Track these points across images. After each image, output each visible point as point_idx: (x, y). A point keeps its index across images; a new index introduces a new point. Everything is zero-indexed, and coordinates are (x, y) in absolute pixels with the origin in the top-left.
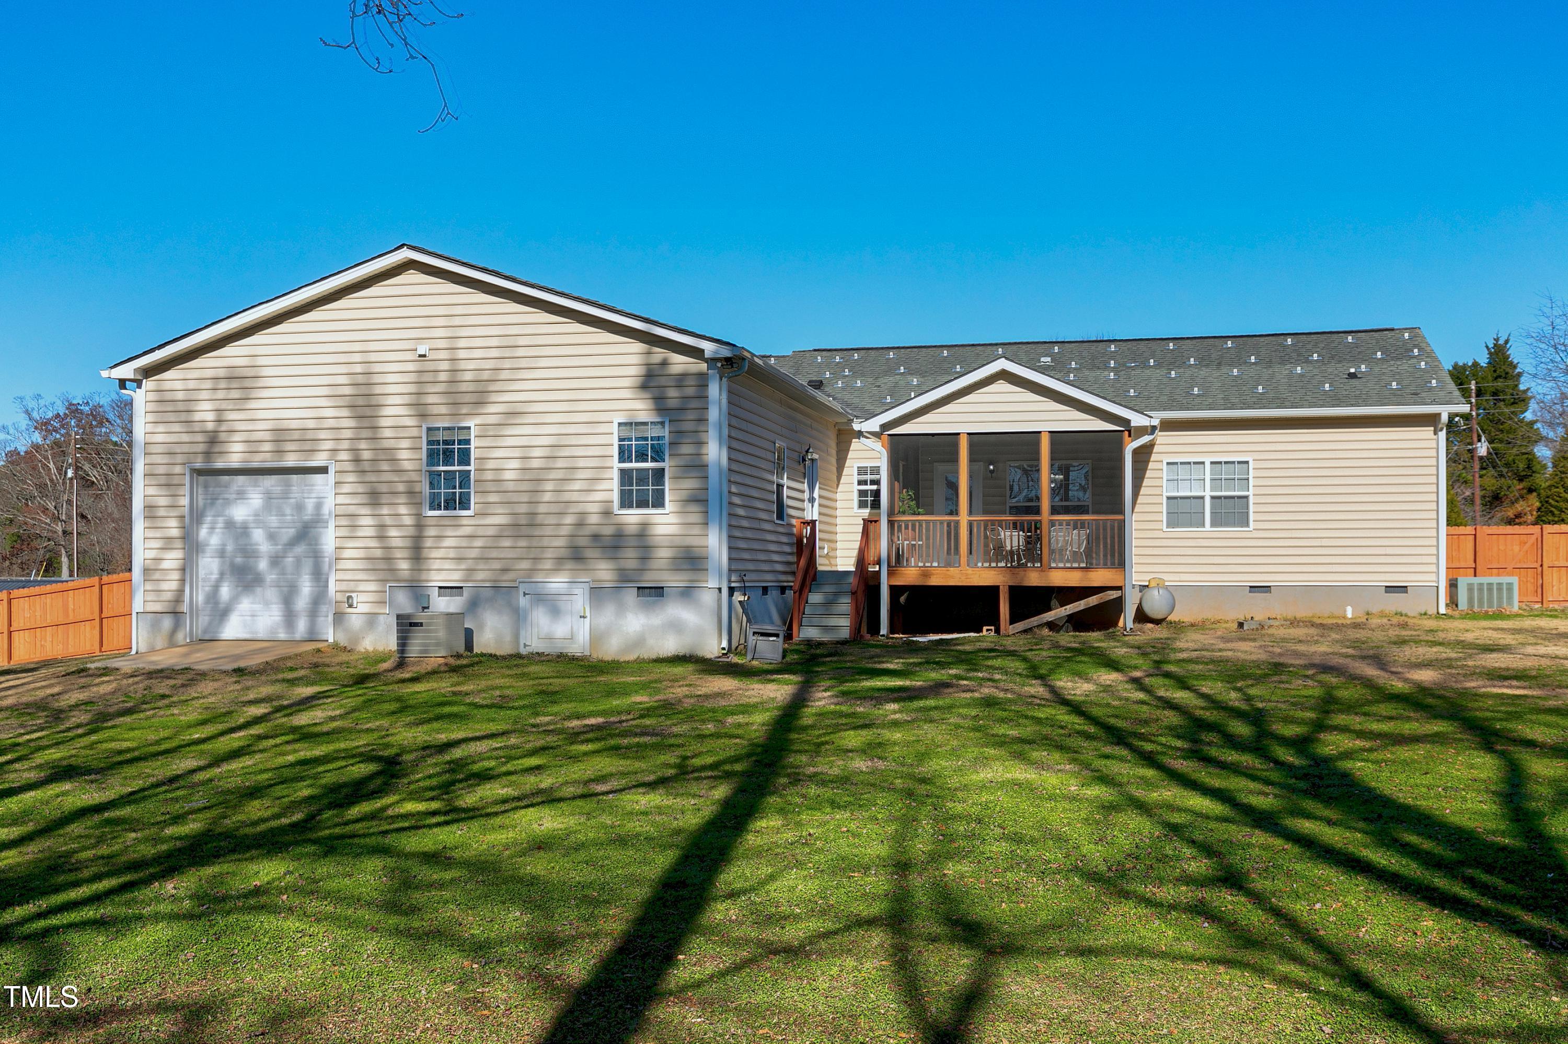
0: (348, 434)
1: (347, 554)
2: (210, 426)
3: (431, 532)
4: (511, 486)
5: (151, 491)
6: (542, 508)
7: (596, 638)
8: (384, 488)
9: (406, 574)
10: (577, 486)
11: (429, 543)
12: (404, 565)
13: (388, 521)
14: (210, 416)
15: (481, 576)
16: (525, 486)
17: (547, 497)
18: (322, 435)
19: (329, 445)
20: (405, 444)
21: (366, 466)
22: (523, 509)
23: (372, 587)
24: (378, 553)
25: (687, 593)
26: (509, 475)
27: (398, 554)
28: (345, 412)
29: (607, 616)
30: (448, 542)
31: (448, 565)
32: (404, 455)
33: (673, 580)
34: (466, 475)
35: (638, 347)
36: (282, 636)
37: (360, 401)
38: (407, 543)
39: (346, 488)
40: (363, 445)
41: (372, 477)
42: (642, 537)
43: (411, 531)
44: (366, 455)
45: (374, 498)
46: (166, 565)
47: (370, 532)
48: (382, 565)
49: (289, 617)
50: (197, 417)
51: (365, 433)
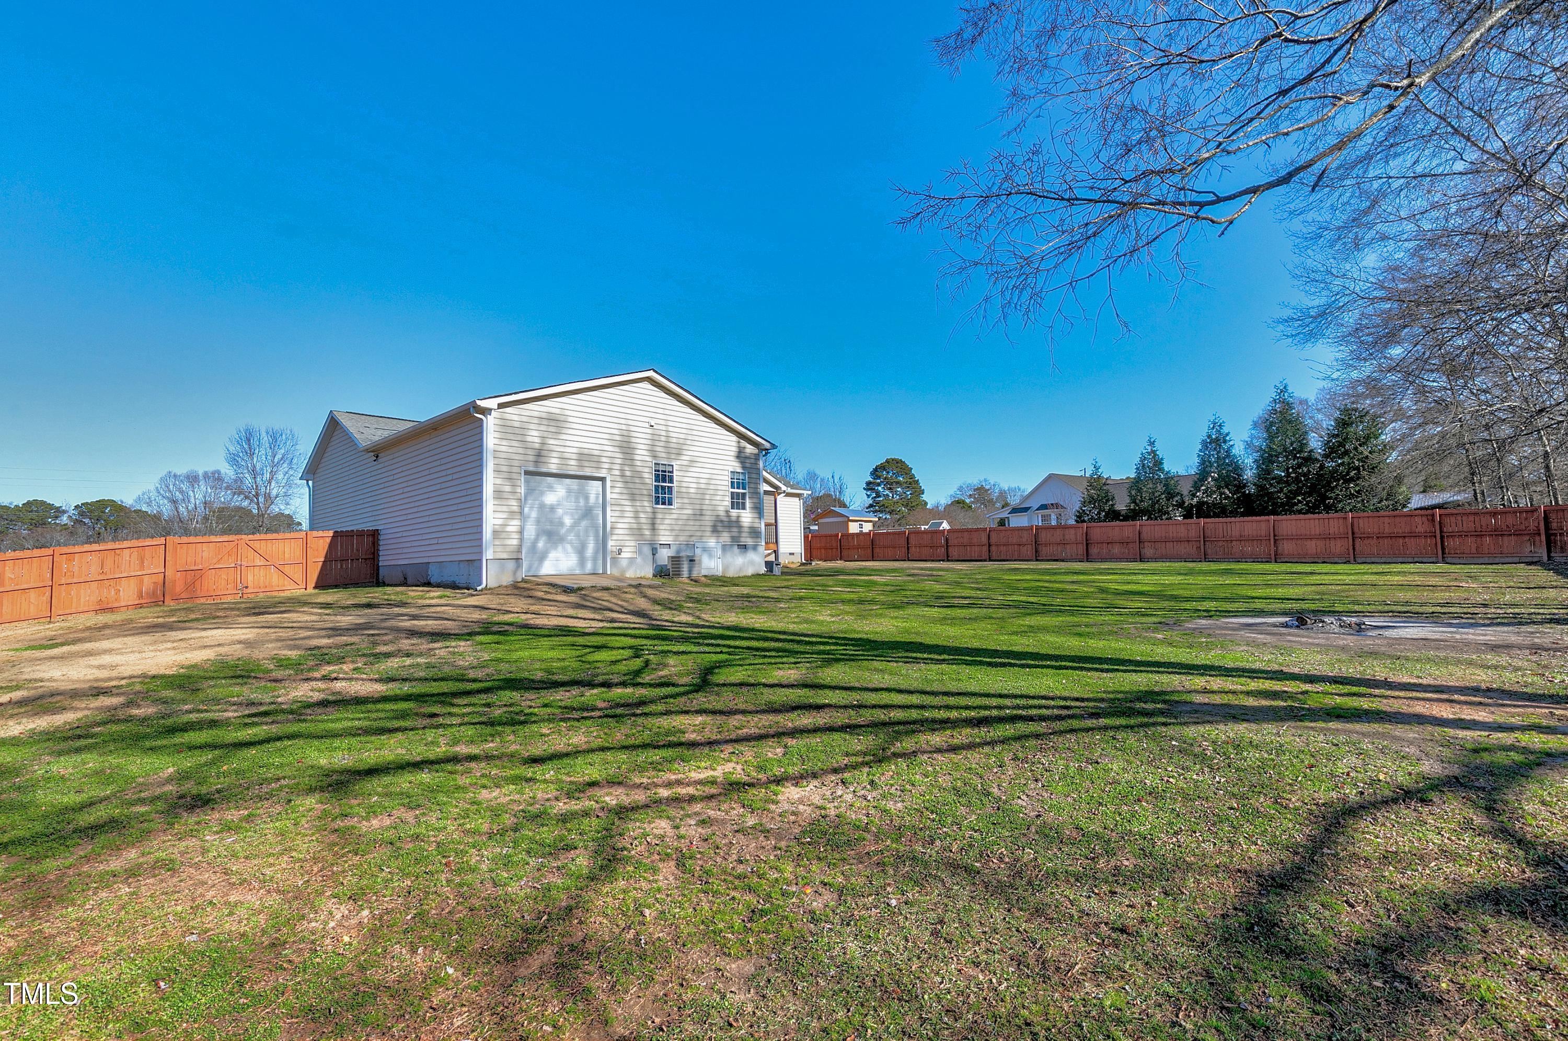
0: (619, 461)
1: (620, 525)
2: (537, 446)
3: (660, 516)
4: (693, 496)
5: (499, 481)
6: (705, 507)
7: (726, 568)
8: (637, 492)
9: (648, 537)
10: (718, 498)
11: (658, 521)
12: (647, 532)
13: (639, 509)
14: (537, 440)
15: (681, 539)
16: (698, 496)
17: (707, 502)
18: (604, 460)
19: (606, 466)
20: (647, 470)
21: (628, 479)
22: (698, 507)
23: (633, 543)
24: (635, 526)
25: (755, 548)
26: (692, 491)
27: (645, 527)
28: (617, 450)
29: (729, 558)
30: (667, 522)
31: (667, 533)
32: (646, 475)
33: (749, 542)
34: (670, 488)
35: (734, 438)
36: (577, 572)
37: (625, 445)
38: (649, 521)
39: (617, 490)
40: (626, 468)
41: (631, 486)
42: (737, 523)
43: (650, 515)
44: (628, 473)
45: (633, 497)
46: (509, 529)
47: (631, 515)
48: (636, 532)
49: (582, 561)
50: (529, 439)
51: (629, 462)
